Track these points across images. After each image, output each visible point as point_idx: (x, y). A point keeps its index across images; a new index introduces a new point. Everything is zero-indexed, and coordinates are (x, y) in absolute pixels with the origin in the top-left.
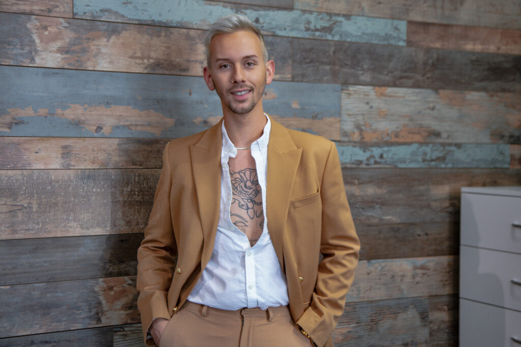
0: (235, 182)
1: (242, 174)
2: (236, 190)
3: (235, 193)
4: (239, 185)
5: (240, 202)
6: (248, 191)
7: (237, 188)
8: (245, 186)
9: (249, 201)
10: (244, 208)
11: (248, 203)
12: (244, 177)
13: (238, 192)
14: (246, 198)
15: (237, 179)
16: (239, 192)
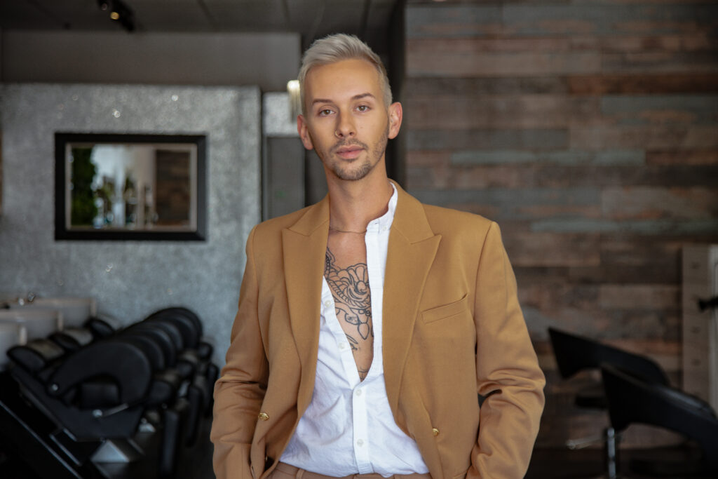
0: (341, 283)
1: (351, 272)
2: (342, 295)
3: (340, 299)
4: (347, 287)
5: (346, 314)
6: (360, 296)
7: (343, 293)
8: (356, 290)
9: (361, 312)
10: (354, 322)
11: (359, 315)
12: (354, 276)
13: (344, 298)
14: (356, 307)
15: (345, 280)
16: (347, 298)
